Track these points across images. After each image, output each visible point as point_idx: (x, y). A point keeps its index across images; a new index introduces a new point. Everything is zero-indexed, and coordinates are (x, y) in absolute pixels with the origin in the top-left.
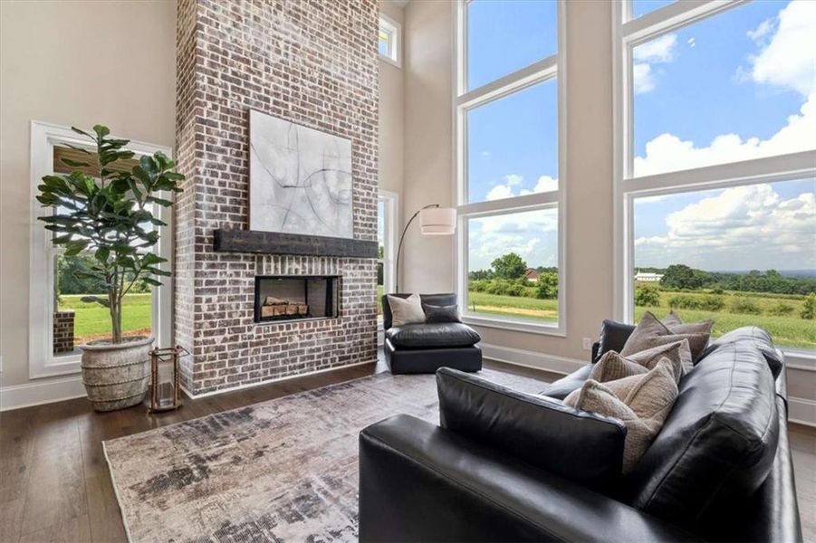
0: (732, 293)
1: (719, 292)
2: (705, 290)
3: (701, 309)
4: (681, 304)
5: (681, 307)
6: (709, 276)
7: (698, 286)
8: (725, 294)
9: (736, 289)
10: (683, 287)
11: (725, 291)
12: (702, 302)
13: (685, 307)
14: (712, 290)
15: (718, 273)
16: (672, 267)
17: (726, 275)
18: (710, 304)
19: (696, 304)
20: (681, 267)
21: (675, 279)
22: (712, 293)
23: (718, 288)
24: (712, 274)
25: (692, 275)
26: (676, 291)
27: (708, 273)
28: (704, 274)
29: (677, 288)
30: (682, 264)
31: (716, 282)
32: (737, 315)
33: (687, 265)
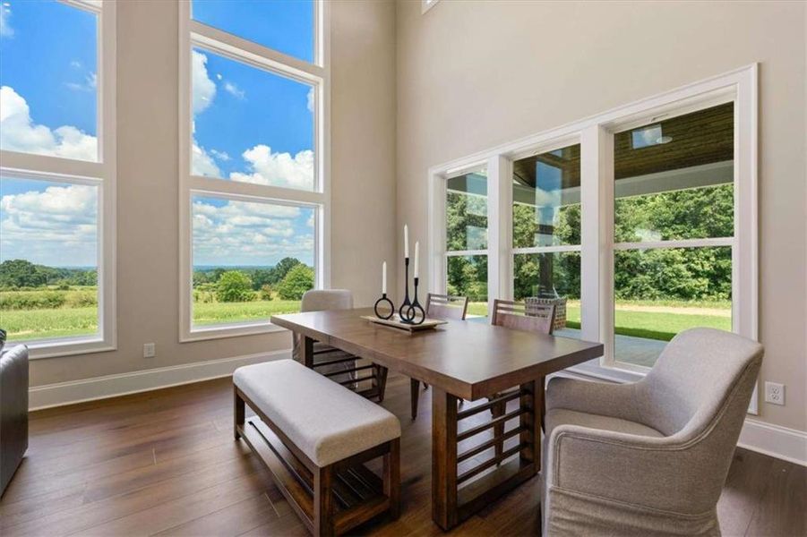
0: (78, 288)
1: (66, 288)
2: (50, 287)
3: (40, 308)
4: (17, 305)
5: (15, 308)
6: (55, 272)
7: (41, 283)
8: (71, 290)
9: (83, 285)
10: (23, 285)
11: (71, 287)
12: (42, 300)
13: (20, 308)
14: (58, 287)
15: (65, 269)
16: (8, 262)
17: (75, 271)
18: (51, 301)
19: (34, 303)
20: (19, 262)
21: (12, 276)
22: (58, 289)
23: (64, 284)
24: (59, 269)
25: (33, 271)
26: (14, 290)
27: (55, 269)
28: (48, 271)
29: (14, 286)
30: (21, 259)
31: (63, 278)
32: (79, 309)
33: (28, 261)
